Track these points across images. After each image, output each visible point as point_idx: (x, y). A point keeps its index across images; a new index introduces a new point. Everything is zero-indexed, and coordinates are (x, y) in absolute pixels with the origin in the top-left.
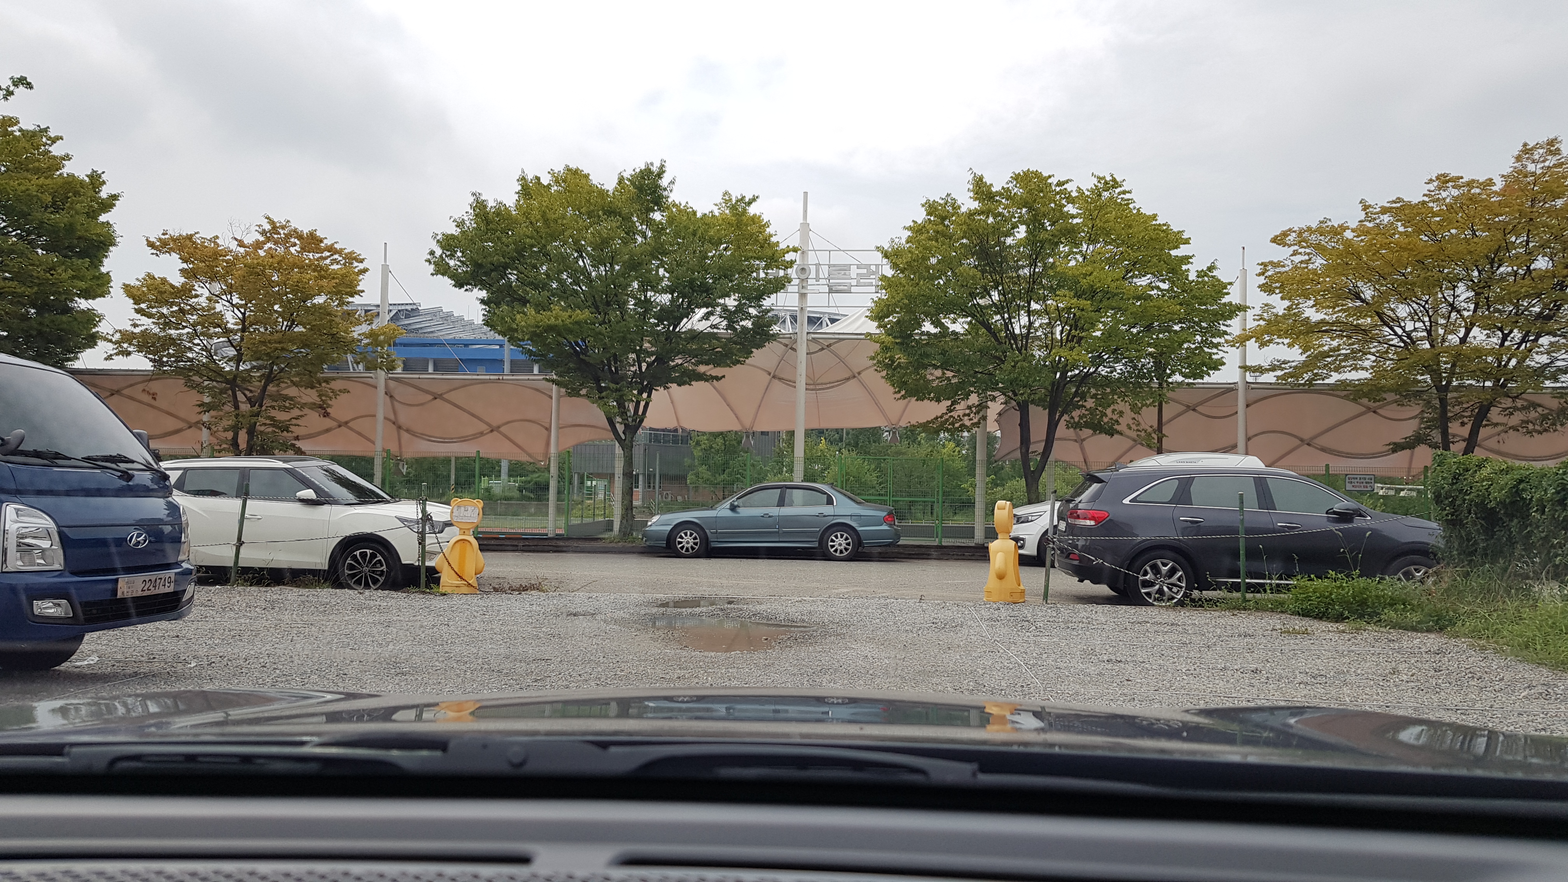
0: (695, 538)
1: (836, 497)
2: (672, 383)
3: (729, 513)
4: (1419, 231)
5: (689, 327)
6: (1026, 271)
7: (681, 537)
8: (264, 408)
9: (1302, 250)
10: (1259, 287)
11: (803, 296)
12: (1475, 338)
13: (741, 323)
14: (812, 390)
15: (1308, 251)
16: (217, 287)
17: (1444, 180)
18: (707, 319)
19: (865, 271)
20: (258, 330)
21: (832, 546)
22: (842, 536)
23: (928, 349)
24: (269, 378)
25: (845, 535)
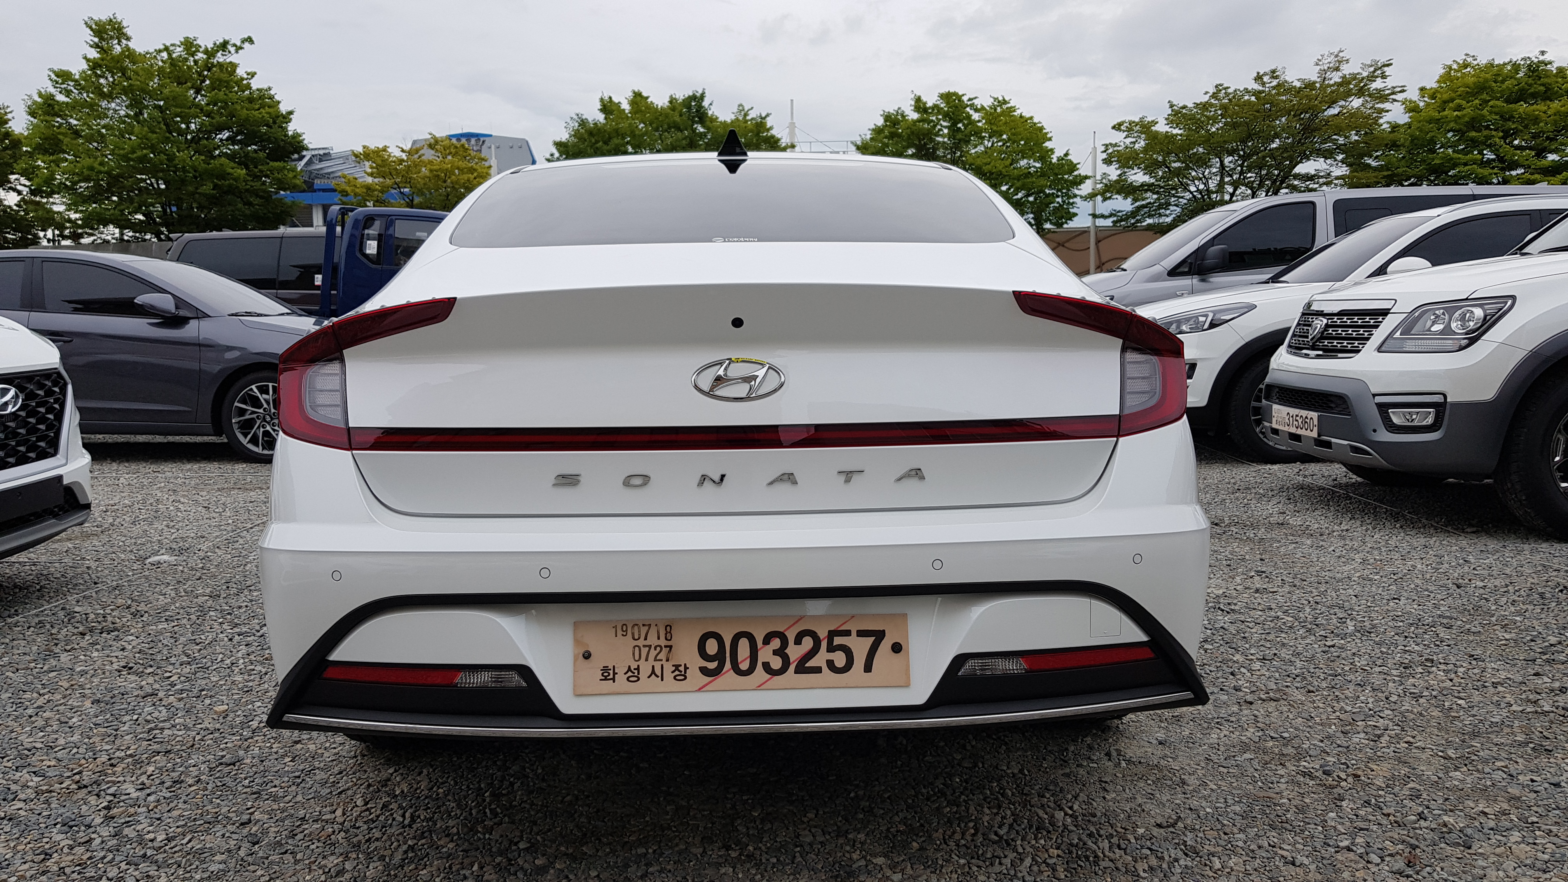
15: (1135, 135)
17: (1219, 89)
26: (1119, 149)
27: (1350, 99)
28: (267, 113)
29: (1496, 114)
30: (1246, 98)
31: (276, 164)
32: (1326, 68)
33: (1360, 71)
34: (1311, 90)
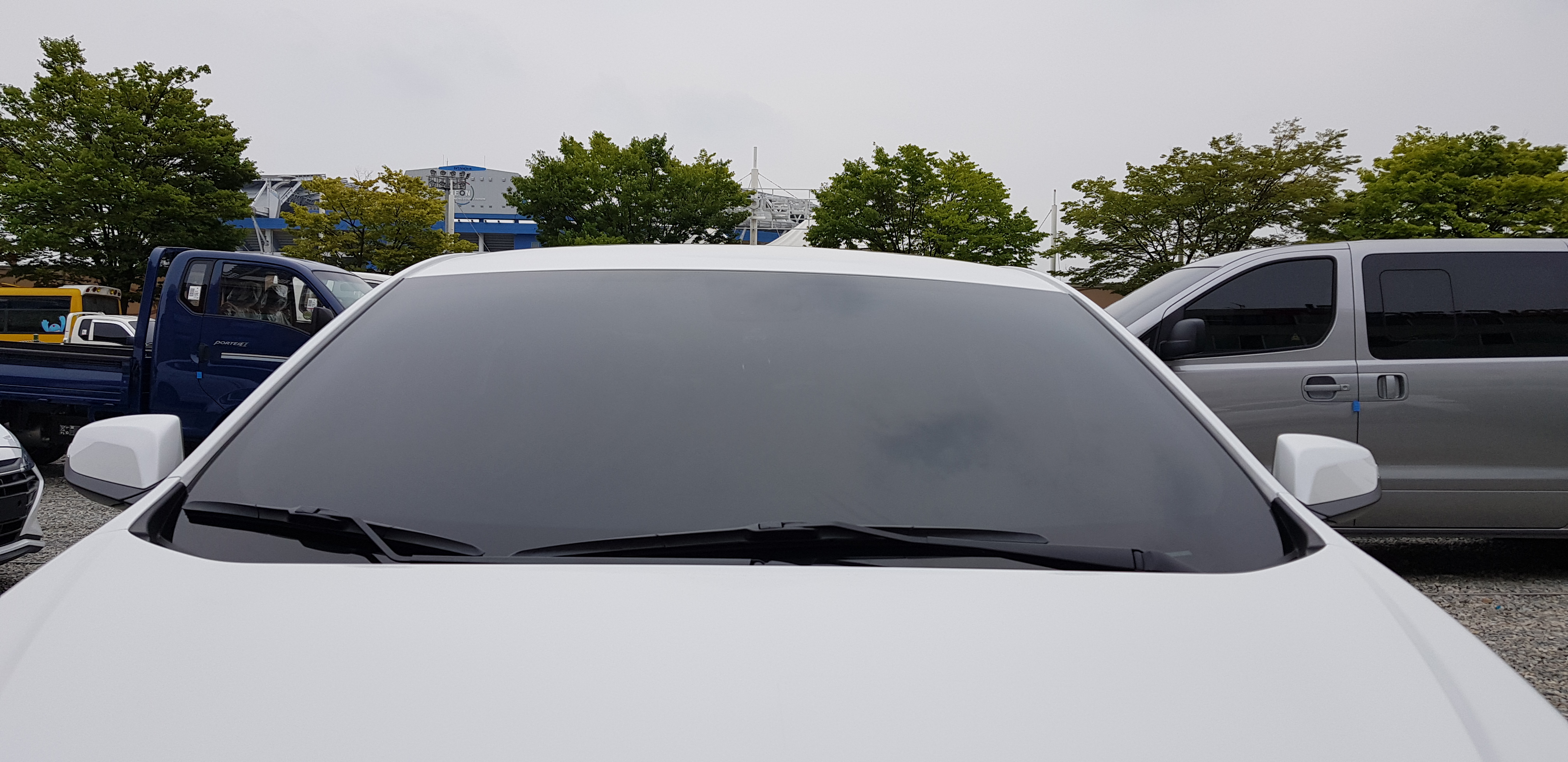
9: (1090, 195)
15: (1093, 195)
17: (1177, 152)
26: (1078, 207)
27: (1306, 167)
28: (217, 141)
29: (1450, 187)
30: (1203, 162)
31: (224, 192)
32: (1281, 136)
33: (1316, 140)
34: (1267, 157)
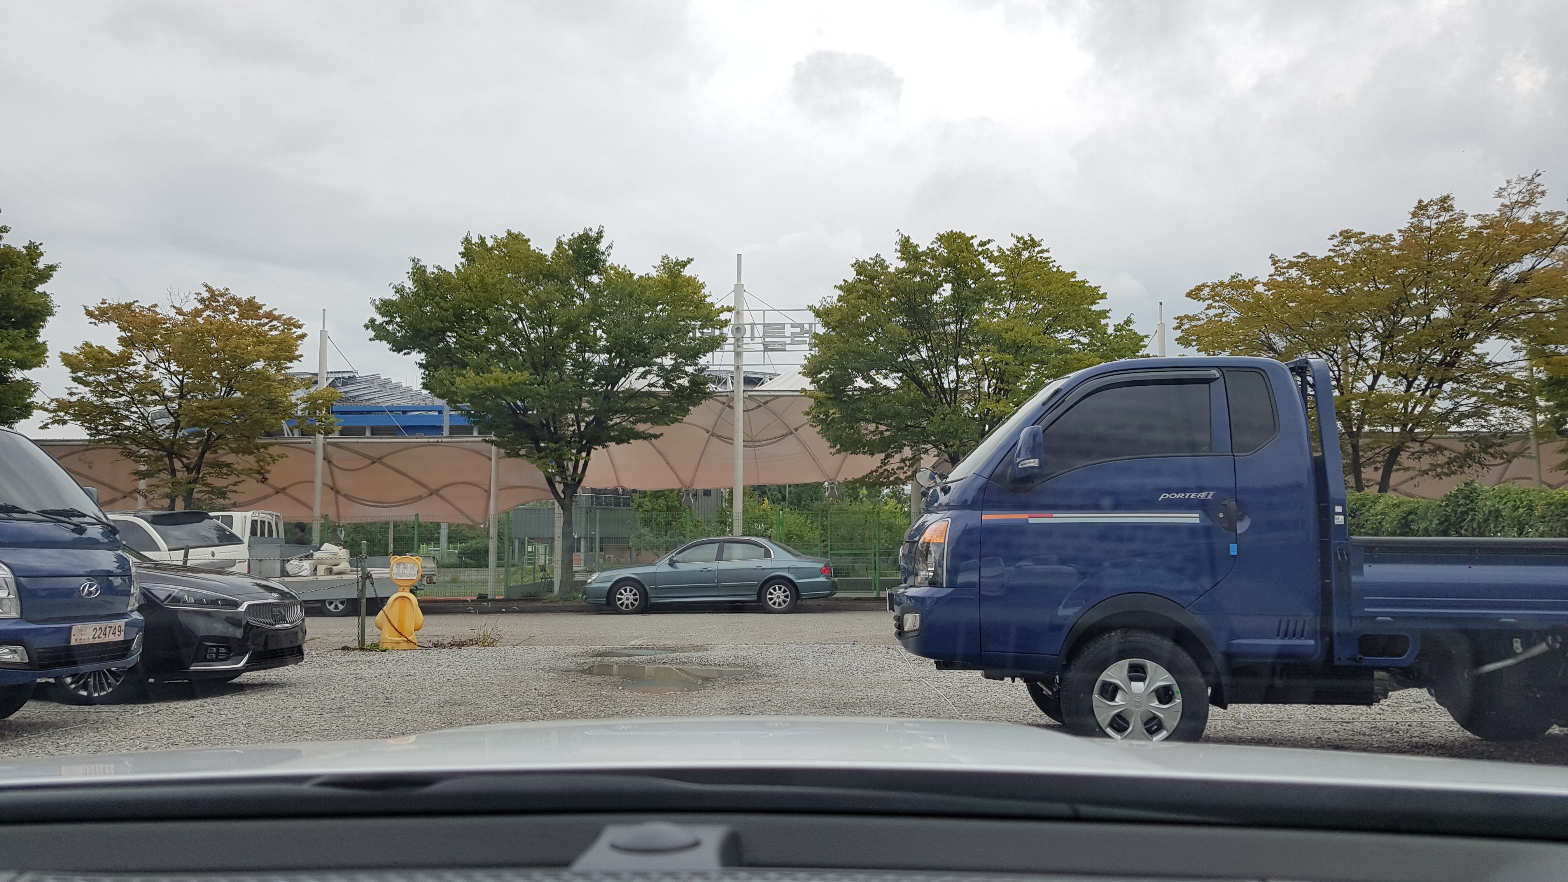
0: (635, 594)
1: (773, 549)
2: (610, 441)
3: (669, 569)
4: (1325, 284)
5: (627, 386)
6: (953, 327)
7: (621, 594)
8: (200, 475)
9: (1216, 304)
10: (1176, 340)
11: (738, 355)
12: (1384, 386)
13: (678, 382)
14: (750, 447)
15: (1222, 304)
16: (154, 355)
17: (1347, 236)
18: (645, 378)
19: (798, 330)
20: (196, 397)
21: (771, 599)
22: (780, 589)
23: (858, 405)
24: (207, 445)
25: (783, 588)
